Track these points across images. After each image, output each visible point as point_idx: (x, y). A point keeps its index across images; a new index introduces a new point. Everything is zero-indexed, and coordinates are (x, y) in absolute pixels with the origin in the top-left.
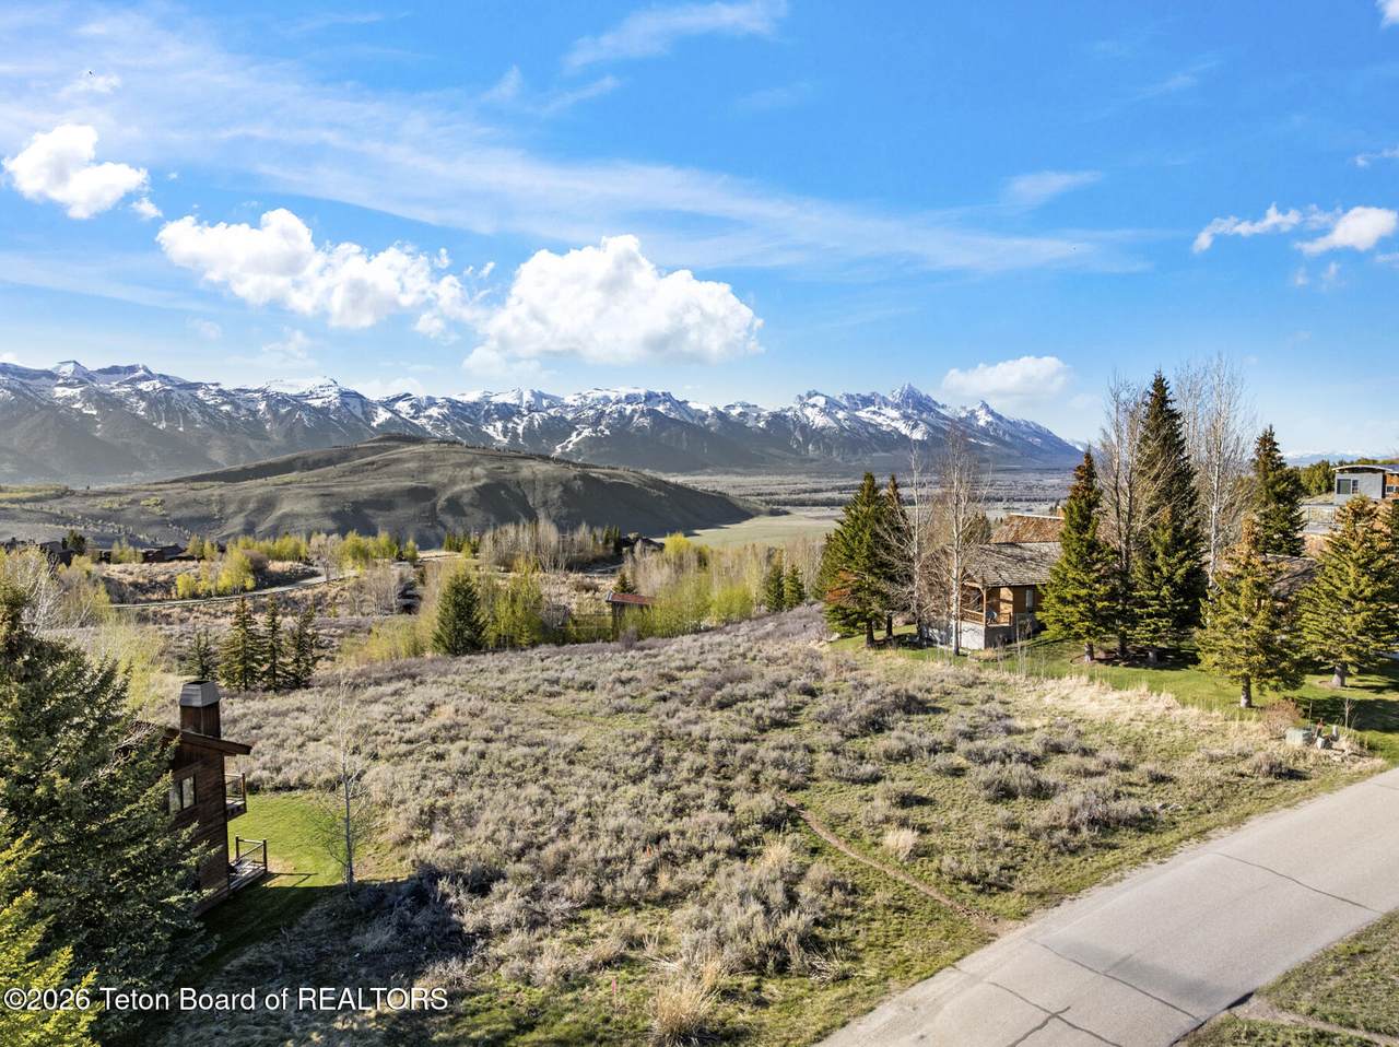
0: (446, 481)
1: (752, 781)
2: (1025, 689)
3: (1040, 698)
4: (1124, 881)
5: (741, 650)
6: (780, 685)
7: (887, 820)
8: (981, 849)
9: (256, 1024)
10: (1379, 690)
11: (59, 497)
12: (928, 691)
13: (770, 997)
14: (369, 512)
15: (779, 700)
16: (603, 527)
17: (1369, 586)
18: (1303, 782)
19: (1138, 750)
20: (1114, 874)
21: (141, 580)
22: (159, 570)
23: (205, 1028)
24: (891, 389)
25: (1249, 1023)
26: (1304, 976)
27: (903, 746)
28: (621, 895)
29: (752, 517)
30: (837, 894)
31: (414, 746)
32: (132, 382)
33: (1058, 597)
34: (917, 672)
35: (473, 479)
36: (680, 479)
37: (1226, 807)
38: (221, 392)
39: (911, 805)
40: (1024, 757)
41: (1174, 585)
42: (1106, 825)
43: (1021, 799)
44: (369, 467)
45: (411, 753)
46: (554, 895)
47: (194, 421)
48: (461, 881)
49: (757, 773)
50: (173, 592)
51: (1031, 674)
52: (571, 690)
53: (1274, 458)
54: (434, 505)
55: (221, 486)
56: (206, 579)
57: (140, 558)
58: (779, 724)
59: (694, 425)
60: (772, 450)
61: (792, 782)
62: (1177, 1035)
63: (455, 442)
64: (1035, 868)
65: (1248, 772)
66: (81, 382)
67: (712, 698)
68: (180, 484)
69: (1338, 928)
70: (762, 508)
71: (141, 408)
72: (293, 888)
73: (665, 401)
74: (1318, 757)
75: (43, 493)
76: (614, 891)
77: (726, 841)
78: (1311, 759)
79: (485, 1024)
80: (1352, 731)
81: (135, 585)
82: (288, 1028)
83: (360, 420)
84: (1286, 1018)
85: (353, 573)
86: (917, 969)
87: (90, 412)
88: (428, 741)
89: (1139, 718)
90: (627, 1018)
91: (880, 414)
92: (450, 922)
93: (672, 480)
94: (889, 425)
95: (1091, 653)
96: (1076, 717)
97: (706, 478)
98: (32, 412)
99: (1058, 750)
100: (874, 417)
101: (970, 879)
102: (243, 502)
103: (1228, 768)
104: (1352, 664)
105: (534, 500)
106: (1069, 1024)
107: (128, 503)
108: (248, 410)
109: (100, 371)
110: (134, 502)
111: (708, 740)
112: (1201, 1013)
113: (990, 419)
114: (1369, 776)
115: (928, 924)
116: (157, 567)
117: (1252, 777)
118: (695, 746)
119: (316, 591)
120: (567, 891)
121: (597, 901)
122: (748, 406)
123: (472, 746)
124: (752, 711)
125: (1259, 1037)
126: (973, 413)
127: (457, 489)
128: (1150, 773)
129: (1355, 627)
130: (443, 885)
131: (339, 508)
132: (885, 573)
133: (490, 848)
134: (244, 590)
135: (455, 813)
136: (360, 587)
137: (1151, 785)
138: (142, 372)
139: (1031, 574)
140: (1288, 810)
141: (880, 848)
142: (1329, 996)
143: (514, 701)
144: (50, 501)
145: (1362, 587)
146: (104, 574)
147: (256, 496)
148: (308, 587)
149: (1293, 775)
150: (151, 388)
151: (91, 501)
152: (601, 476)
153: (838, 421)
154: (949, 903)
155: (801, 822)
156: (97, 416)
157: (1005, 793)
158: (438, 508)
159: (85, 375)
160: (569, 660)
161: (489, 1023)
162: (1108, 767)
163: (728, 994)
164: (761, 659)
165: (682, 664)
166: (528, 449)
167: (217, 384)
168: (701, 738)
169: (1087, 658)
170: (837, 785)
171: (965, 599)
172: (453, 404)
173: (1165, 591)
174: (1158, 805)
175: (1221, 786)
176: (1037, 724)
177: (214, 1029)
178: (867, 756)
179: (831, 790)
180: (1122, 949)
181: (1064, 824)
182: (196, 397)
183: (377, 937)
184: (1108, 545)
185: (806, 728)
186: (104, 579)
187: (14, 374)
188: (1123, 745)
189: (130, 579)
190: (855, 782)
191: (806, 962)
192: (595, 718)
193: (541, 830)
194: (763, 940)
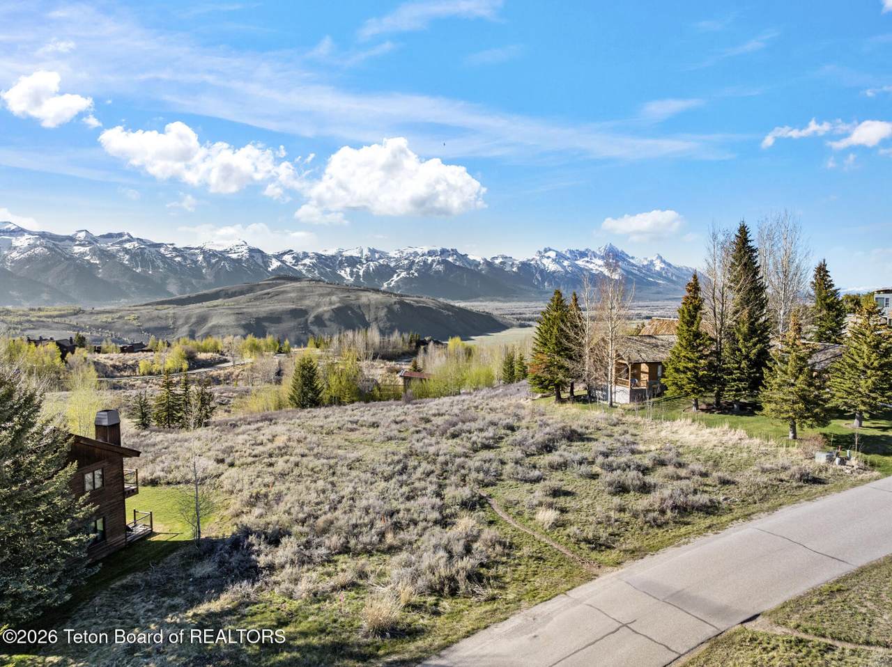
0: (314, 305)
1: (462, 480)
2: (650, 427)
3: (658, 432)
4: (689, 544)
5: (475, 404)
6: (493, 424)
7: (541, 504)
8: (599, 523)
9: (119, 618)
10: (885, 429)
11: (75, 314)
12: (587, 428)
13: (442, 610)
14: (266, 324)
15: (490, 433)
16: (409, 333)
17: (877, 359)
18: (822, 485)
19: (716, 464)
20: (684, 540)
21: (117, 364)
22: (130, 358)
23: (88, 620)
24: (598, 246)
25: (753, 633)
26: (797, 604)
27: (561, 460)
28: (360, 547)
29: (507, 328)
30: (499, 548)
31: (257, 459)
32: (121, 243)
33: (674, 368)
34: (583, 417)
35: (331, 303)
36: (462, 304)
37: (767, 501)
38: (175, 249)
39: (560, 496)
40: (638, 468)
41: (750, 360)
42: (684, 510)
43: (632, 493)
44: (266, 296)
45: (254, 463)
46: (319, 546)
47: (159, 267)
48: (263, 536)
49: (465, 476)
50: (137, 371)
51: (656, 419)
52: (364, 428)
53: (826, 280)
54: (307, 320)
55: (174, 308)
56: (158, 363)
57: (119, 350)
58: (487, 447)
59: (471, 269)
60: (522, 286)
61: (486, 481)
62: (704, 639)
63: (320, 281)
64: (632, 535)
65: (786, 479)
66: (90, 243)
67: (448, 431)
68: (150, 306)
69: (826, 575)
70: (514, 323)
71: (126, 259)
72: (166, 541)
73: (453, 255)
74: (835, 470)
75: (65, 312)
76: (356, 544)
77: (435, 515)
78: (831, 471)
79: (258, 621)
80: (860, 454)
81: (114, 366)
82: (138, 621)
83: (261, 267)
84: (779, 630)
85: (250, 360)
86: (541, 595)
87: (95, 262)
88: (267, 456)
89: (720, 445)
90: (348, 620)
91: (592, 263)
92: (250, 561)
93: (457, 305)
94: (597, 270)
95: (697, 405)
96: (679, 444)
97: (479, 303)
98: (60, 262)
99: (662, 463)
100: (587, 264)
101: (587, 541)
102: (188, 318)
103: (773, 476)
104: (866, 411)
105: (369, 317)
106: (633, 631)
107: (117, 318)
108: (192, 260)
109: (101, 236)
110: (120, 317)
111: (438, 456)
112: (722, 626)
113: (663, 266)
114: (867, 482)
115: (555, 568)
116: (128, 356)
117: (789, 482)
118: (430, 460)
119: (226, 371)
120: (327, 543)
121: (345, 550)
122: (506, 258)
123: (292, 459)
124: (470, 439)
125: (758, 642)
126: (652, 261)
127: (321, 310)
128: (720, 478)
129: (867, 387)
130: (252, 539)
131: (247, 322)
132: (566, 355)
133: (285, 517)
134: (181, 370)
135: (271, 497)
136: (253, 369)
137: (720, 486)
138: (126, 237)
139: (661, 355)
140: (808, 502)
141: (534, 521)
142: (811, 617)
143: (327, 434)
144: (70, 317)
145: (872, 361)
146: (95, 360)
147: (196, 314)
148: (221, 369)
149: (816, 481)
150: (132, 247)
151: (94, 317)
152: (412, 302)
153: (564, 267)
154: (572, 556)
155: (487, 505)
156: (99, 264)
157: (622, 489)
158: (309, 322)
159: (91, 238)
160: (369, 410)
161: (261, 621)
162: (694, 475)
163: (415, 607)
164: (486, 409)
165: (437, 412)
166: (366, 285)
167: (172, 244)
168: (434, 455)
169: (694, 408)
170: (515, 483)
171: (618, 370)
172: (319, 257)
173: (743, 365)
174: (722, 498)
175: (766, 487)
176: (653, 448)
177: (93, 621)
178: (537, 466)
179: (511, 486)
180: (678, 586)
181: (656, 508)
182: (160, 253)
183: (205, 569)
184: (707, 334)
185: (504, 449)
186: (95, 362)
187: (49, 238)
188: (706, 461)
189: (111, 363)
190: (526, 481)
191: (469, 589)
192: (374, 443)
193: (319, 507)
194: (443, 574)
